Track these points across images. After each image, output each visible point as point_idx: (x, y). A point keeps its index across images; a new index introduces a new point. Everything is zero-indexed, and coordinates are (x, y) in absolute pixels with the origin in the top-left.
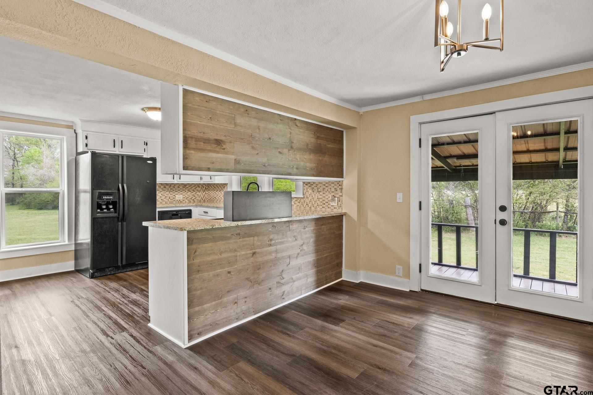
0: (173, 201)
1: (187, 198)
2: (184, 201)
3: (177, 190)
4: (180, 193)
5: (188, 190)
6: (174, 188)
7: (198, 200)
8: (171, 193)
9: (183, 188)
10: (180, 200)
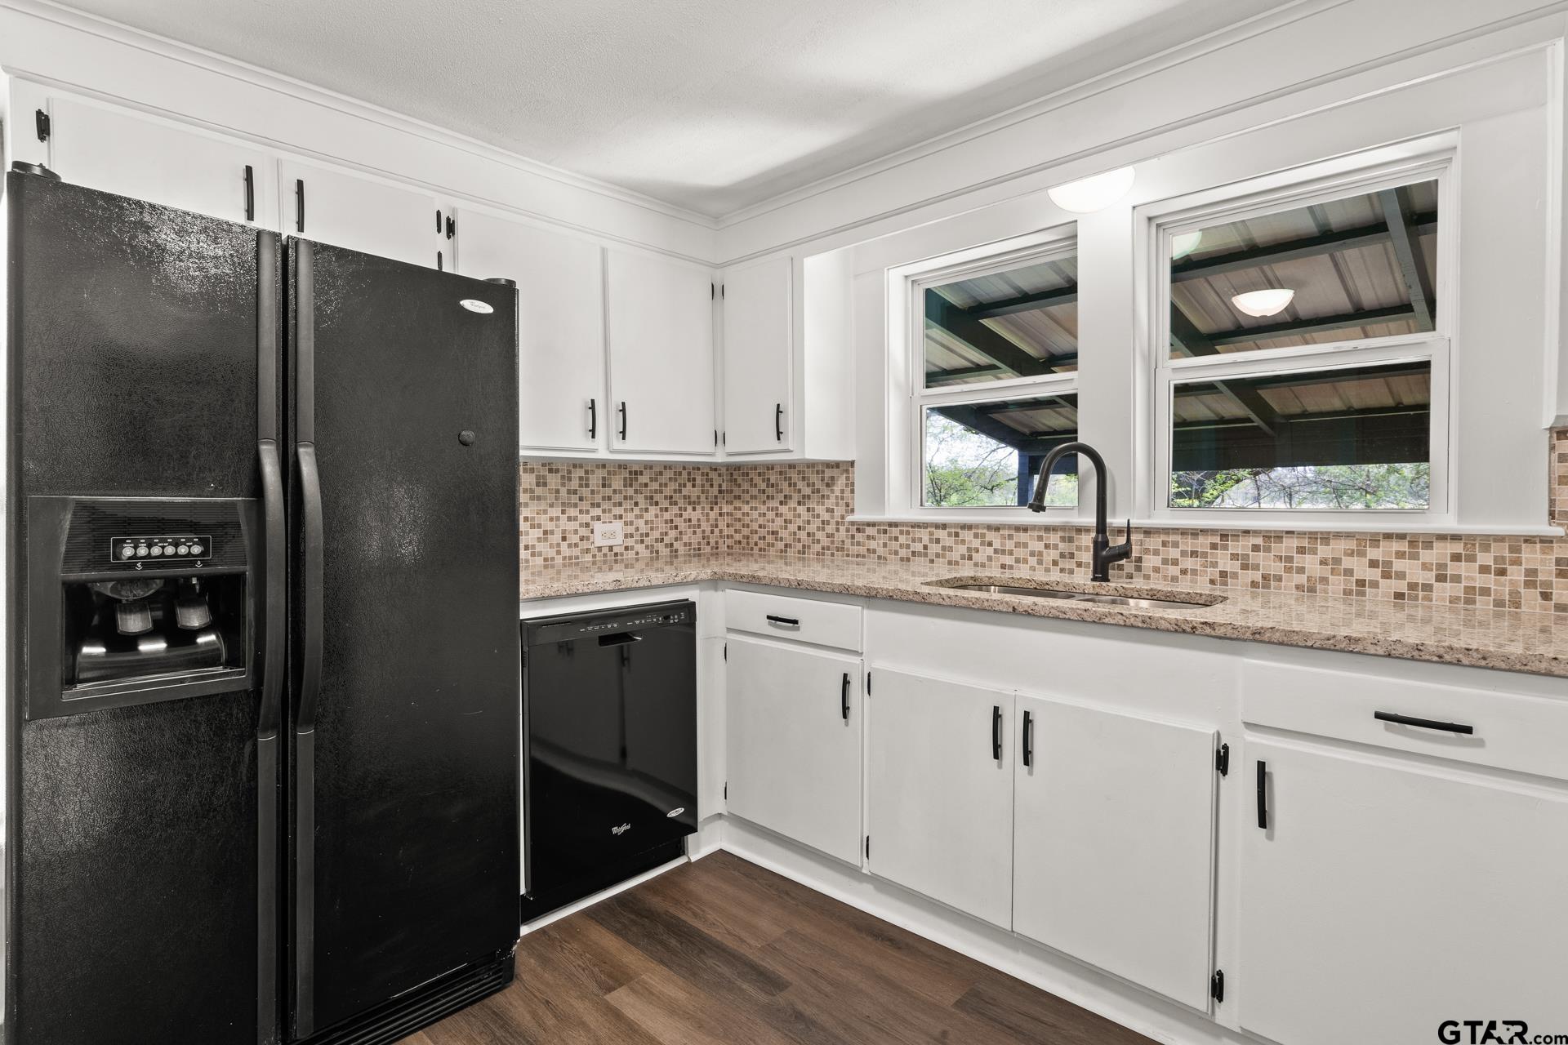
0: (582, 551)
1: (642, 535)
2: (631, 554)
3: (598, 498)
4: (610, 511)
5: (646, 498)
6: (587, 486)
7: (690, 544)
8: (572, 512)
9: (625, 486)
10: (611, 548)
